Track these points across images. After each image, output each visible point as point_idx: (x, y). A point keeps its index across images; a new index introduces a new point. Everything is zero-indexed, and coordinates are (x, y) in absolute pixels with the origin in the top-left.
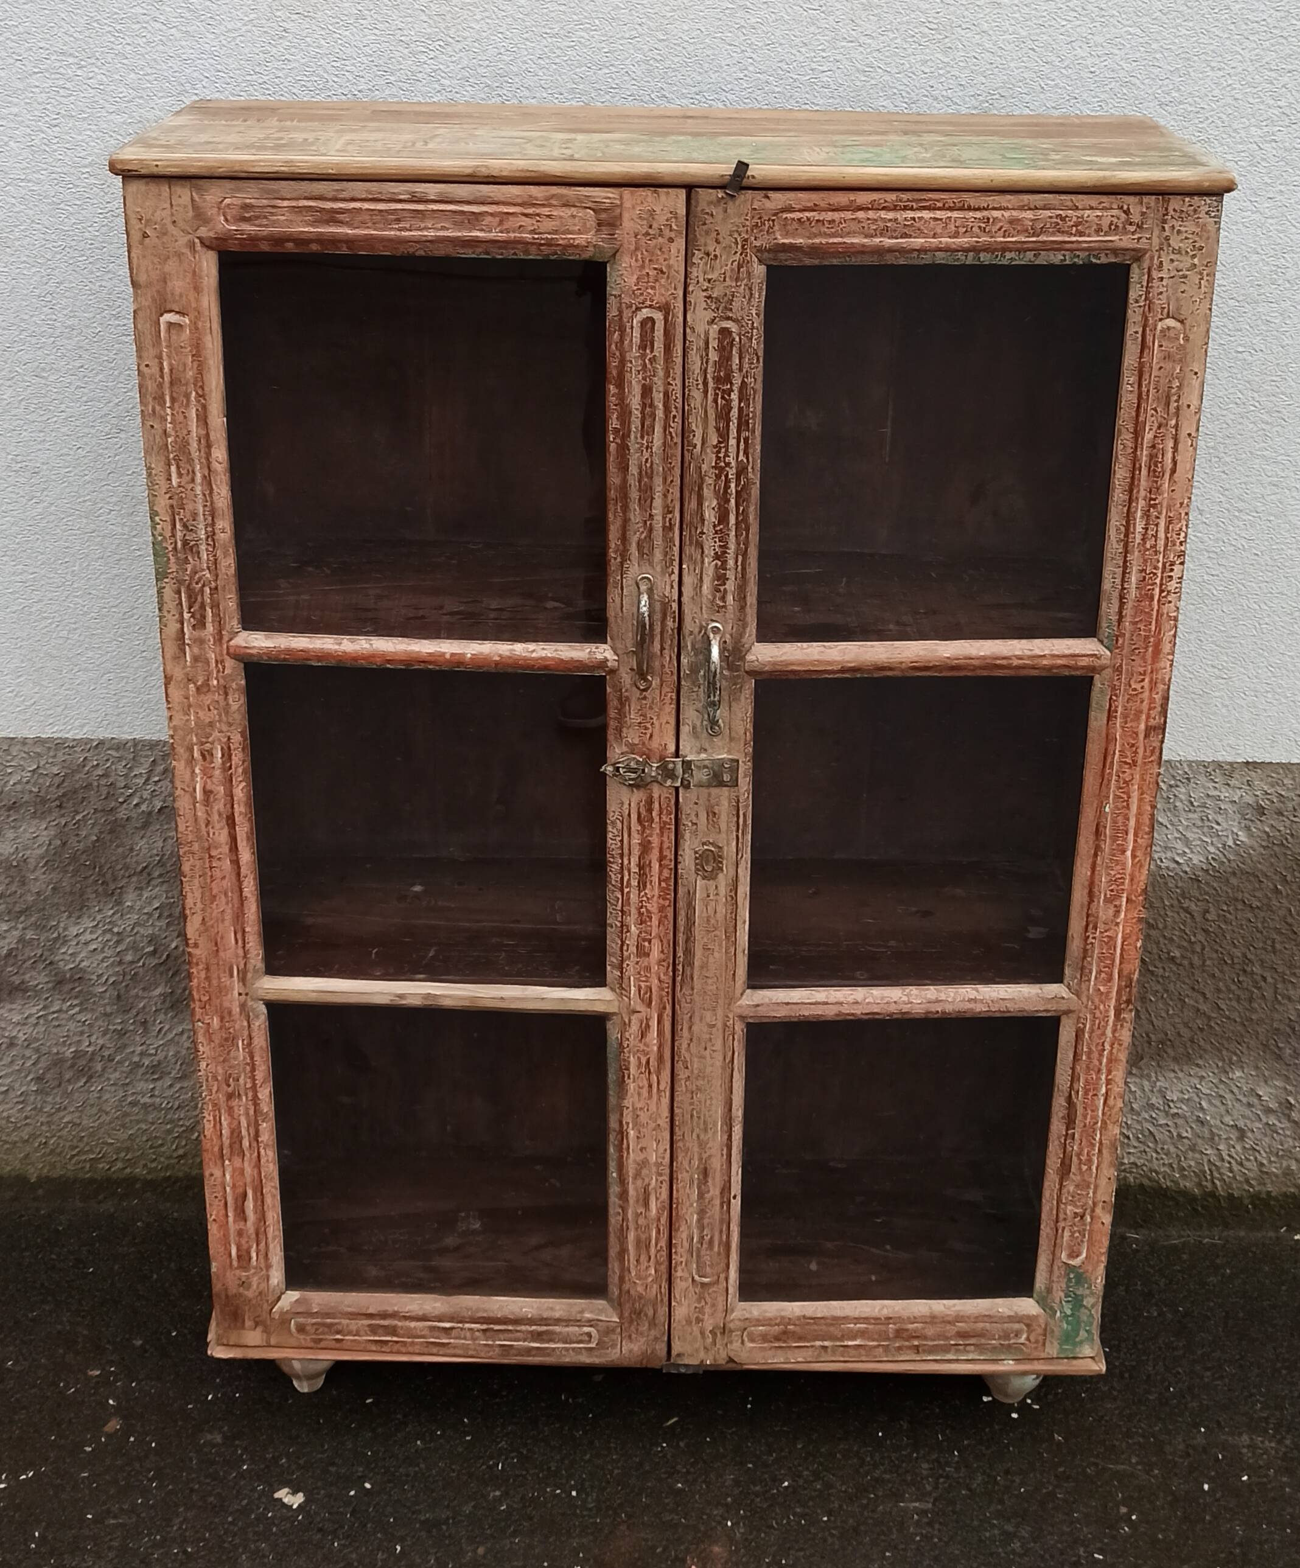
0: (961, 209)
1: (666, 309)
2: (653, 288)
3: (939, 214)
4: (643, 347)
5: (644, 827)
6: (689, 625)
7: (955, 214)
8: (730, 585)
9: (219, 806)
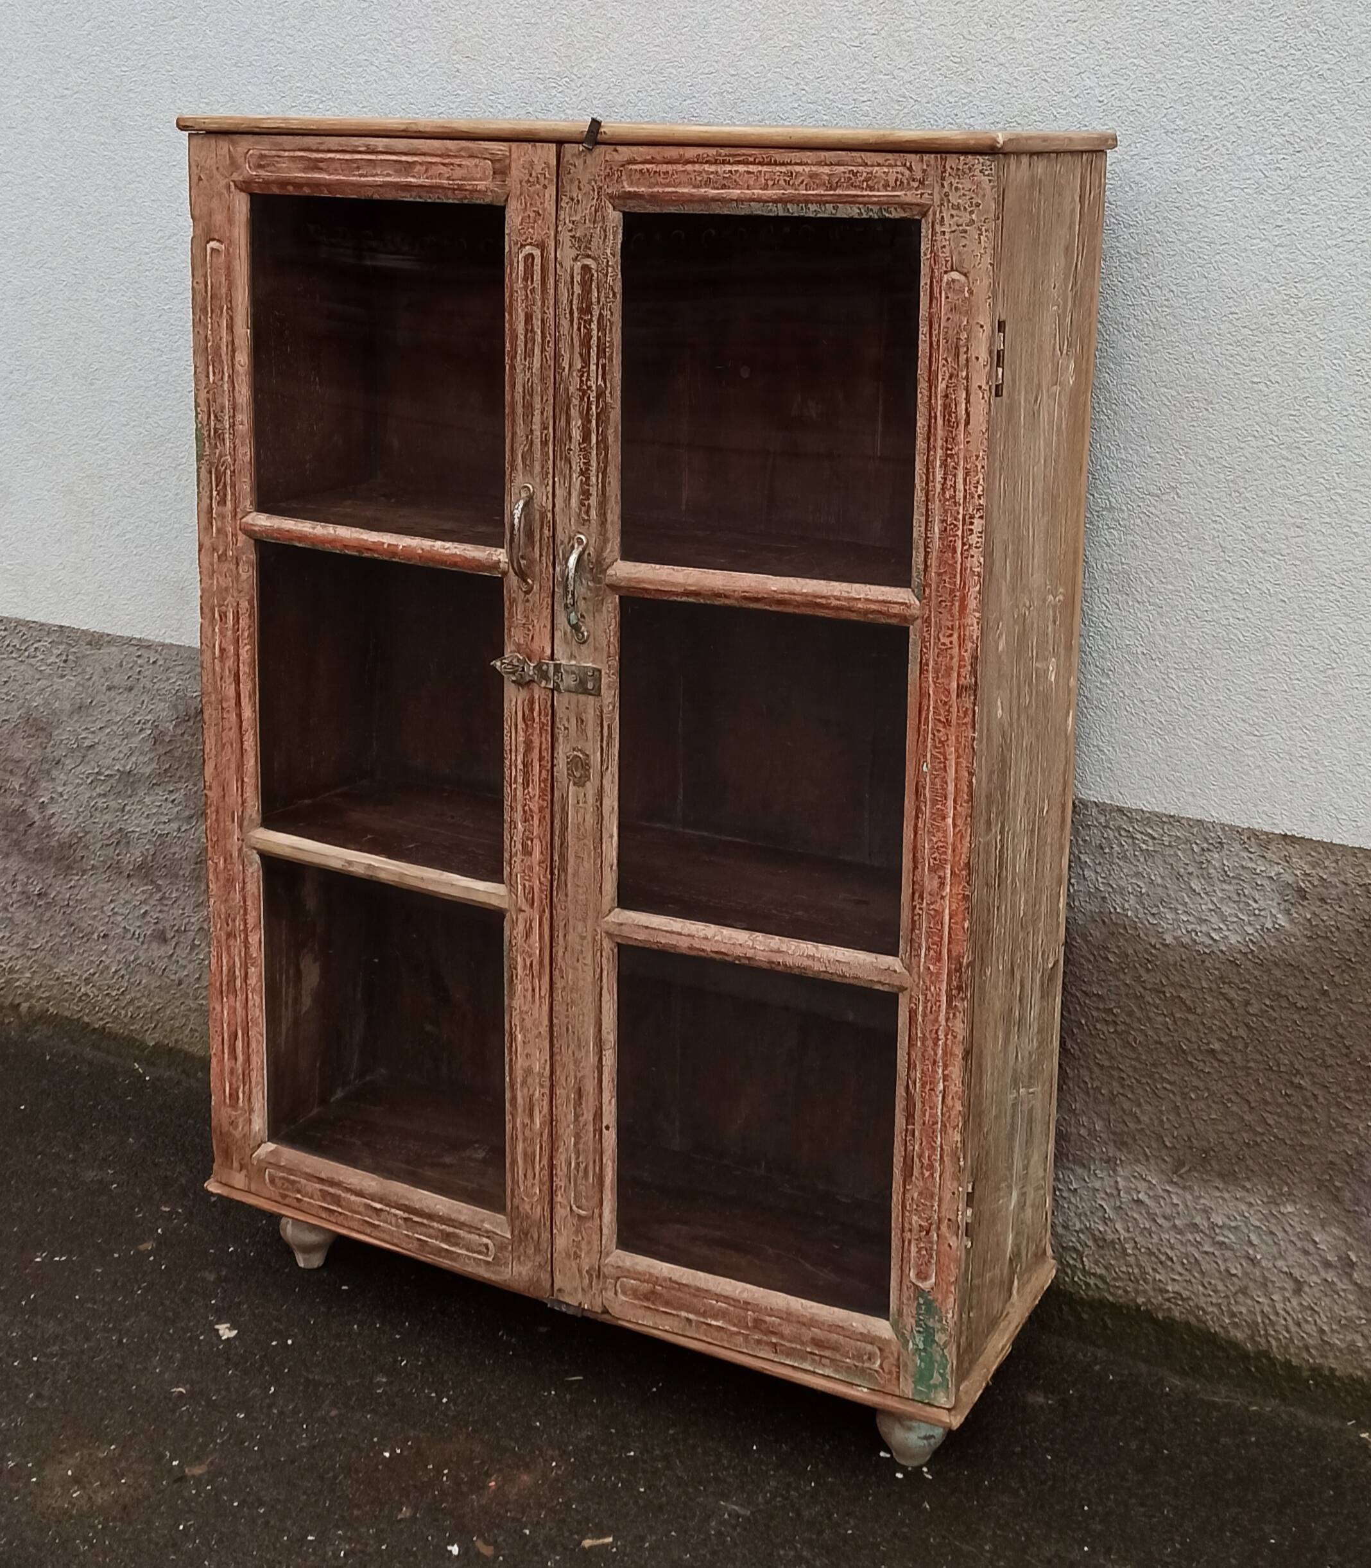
0: (769, 164)
1: (542, 246)
2: (533, 228)
3: (751, 168)
4: (525, 279)
5: (527, 725)
6: (560, 535)
7: (765, 168)
8: (593, 501)
9: (230, 663)
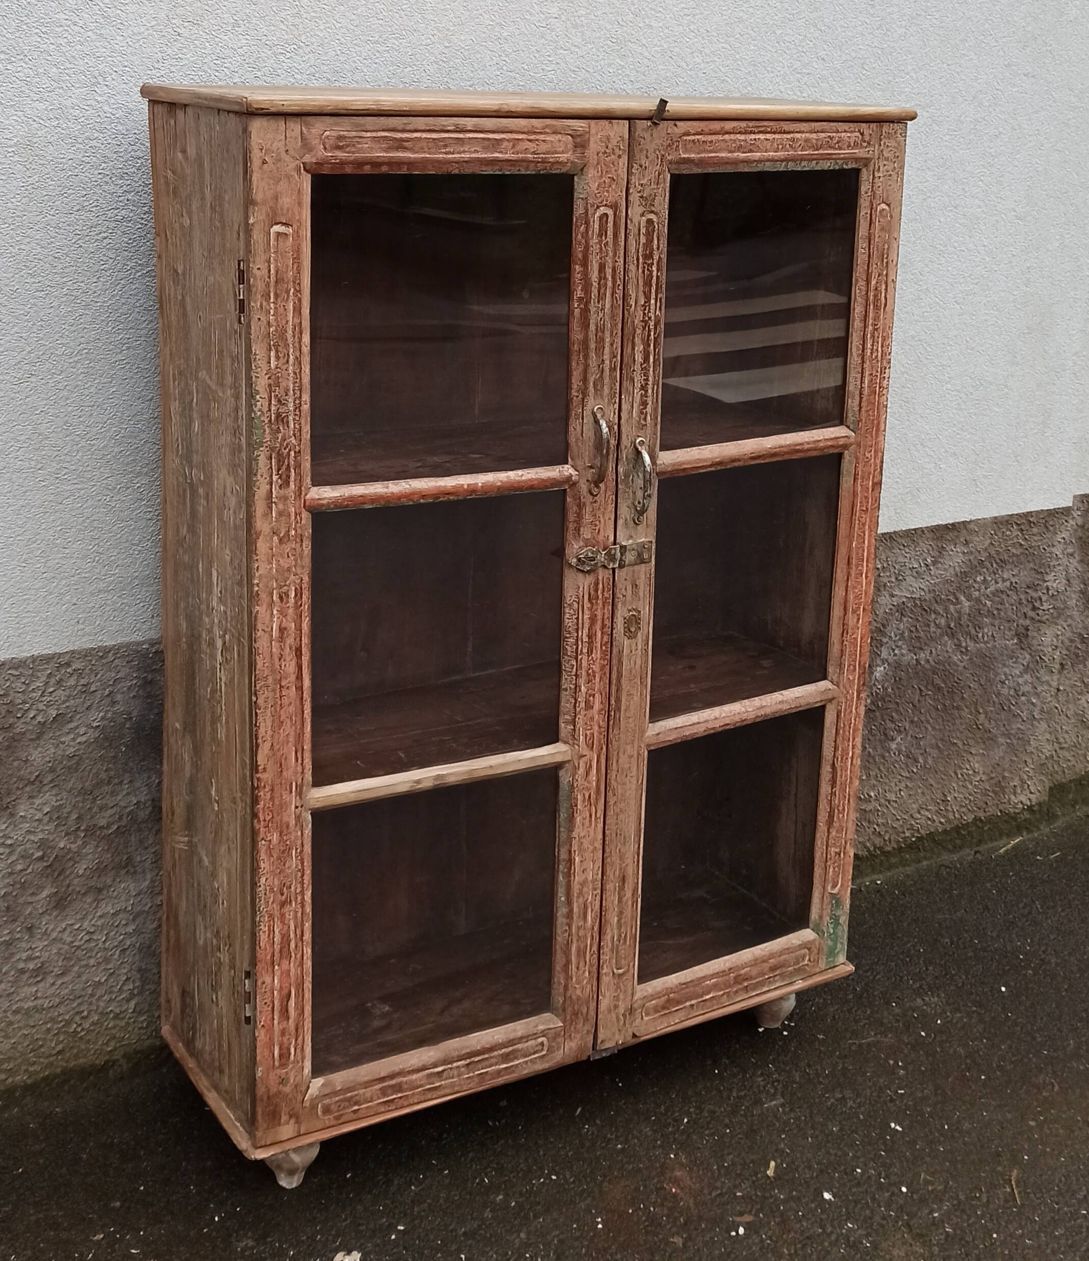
1: (615, 207)
2: (608, 191)
4: (600, 235)
5: (593, 605)
9: (290, 641)
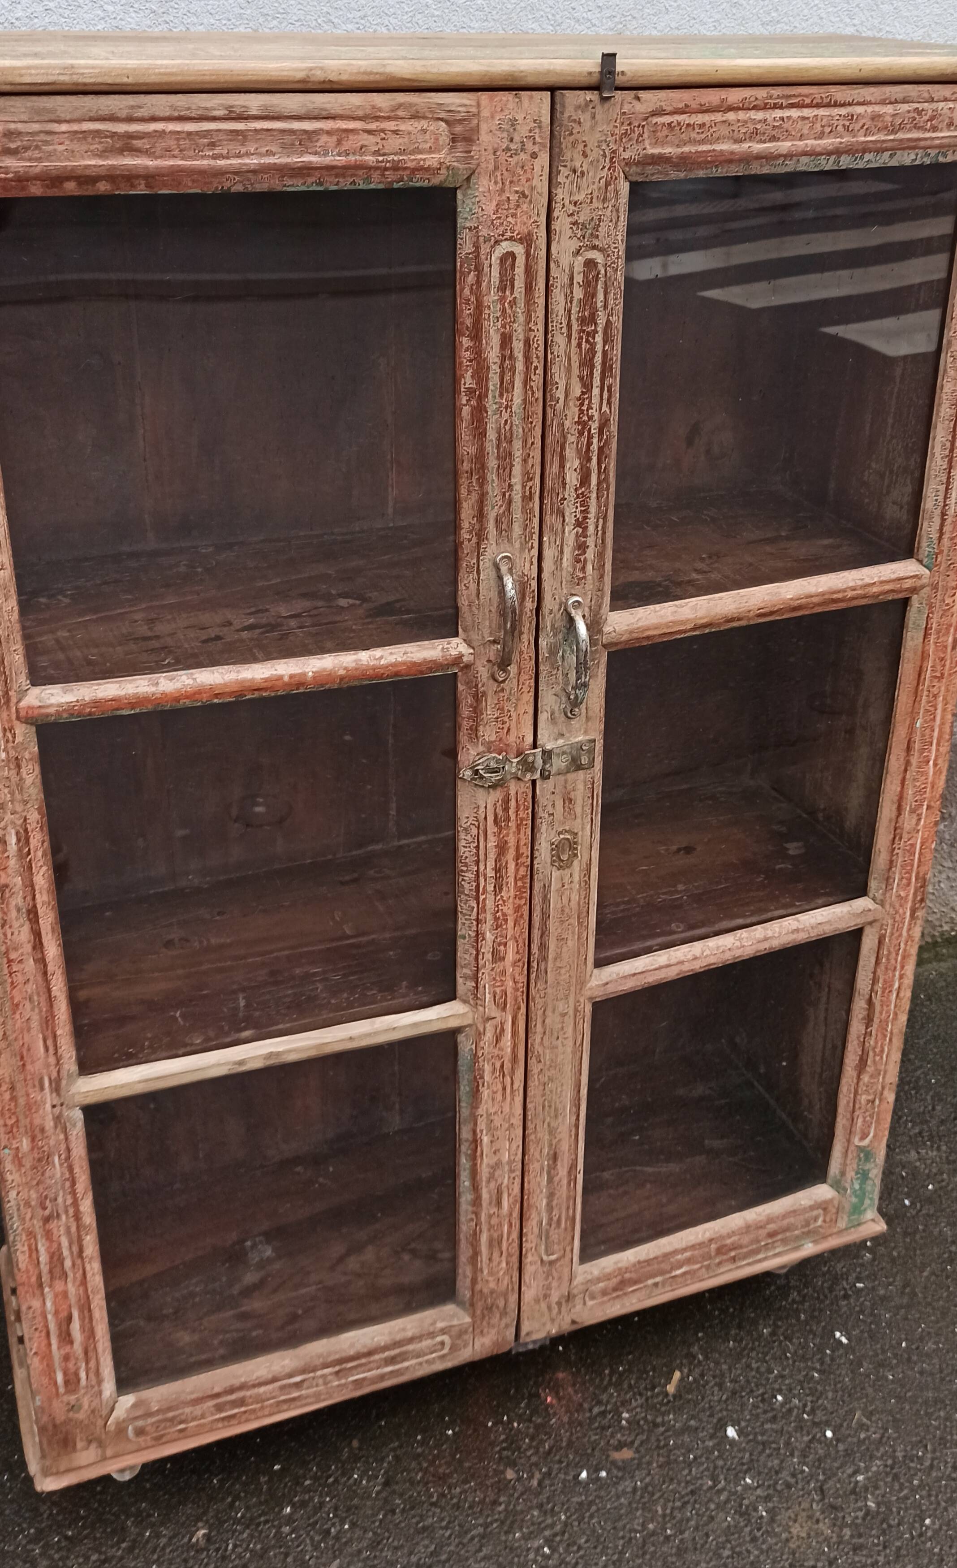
0: (828, 105)
1: (527, 240)
2: (514, 215)
3: (806, 112)
5: (500, 828)
6: (549, 603)
7: (822, 112)
8: (590, 554)
